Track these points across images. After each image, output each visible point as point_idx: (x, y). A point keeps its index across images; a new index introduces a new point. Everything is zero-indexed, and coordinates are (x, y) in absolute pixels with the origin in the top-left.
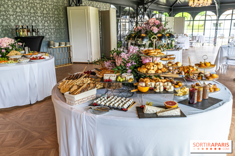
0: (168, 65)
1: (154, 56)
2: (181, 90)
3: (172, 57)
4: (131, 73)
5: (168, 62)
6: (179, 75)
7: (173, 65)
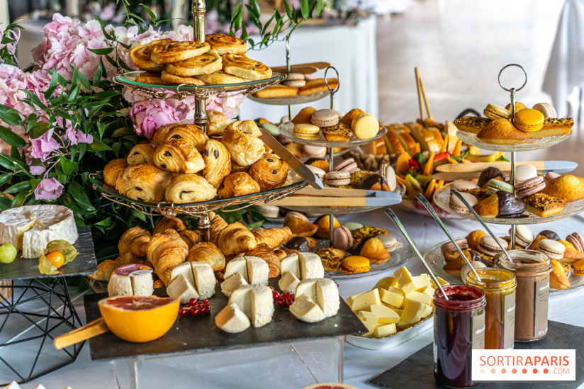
0: (295, 132)
1: (200, 83)
2: (388, 294)
3: (318, 75)
4: (59, 202)
5: (296, 109)
6: (364, 192)
7: (325, 132)
